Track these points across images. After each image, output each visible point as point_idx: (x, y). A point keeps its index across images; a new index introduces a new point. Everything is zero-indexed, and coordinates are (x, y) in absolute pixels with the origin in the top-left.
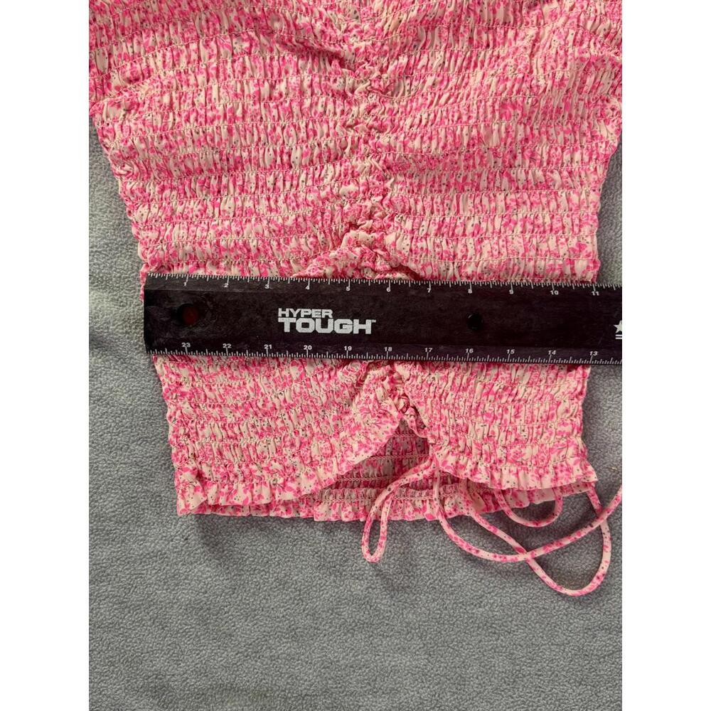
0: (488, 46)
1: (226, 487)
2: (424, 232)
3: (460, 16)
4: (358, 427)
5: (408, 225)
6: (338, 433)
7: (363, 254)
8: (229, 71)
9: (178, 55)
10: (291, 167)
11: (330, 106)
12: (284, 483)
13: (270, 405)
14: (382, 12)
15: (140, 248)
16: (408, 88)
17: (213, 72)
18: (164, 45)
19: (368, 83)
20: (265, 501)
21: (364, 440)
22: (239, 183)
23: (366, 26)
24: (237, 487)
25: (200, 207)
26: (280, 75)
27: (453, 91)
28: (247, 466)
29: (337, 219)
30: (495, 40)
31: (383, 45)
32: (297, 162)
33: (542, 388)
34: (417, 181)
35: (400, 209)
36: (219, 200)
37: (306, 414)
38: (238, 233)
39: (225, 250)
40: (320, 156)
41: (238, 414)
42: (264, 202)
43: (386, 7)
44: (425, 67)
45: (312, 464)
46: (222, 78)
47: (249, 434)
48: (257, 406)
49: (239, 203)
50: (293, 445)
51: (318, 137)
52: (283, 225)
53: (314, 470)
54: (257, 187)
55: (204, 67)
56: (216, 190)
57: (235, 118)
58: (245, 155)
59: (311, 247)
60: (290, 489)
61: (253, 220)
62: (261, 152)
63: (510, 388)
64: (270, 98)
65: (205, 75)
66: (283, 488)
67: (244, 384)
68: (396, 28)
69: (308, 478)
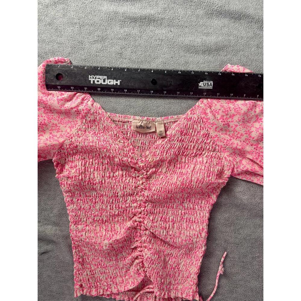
0: (180, 168)
1: (90, 290)
2: (156, 220)
3: (171, 160)
4: (131, 276)
5: (151, 218)
6: (125, 276)
7: (137, 224)
8: (101, 169)
9: (86, 162)
10: (117, 196)
11: (131, 180)
12: (107, 289)
13: (105, 265)
14: (149, 155)
15: (69, 217)
16: (155, 177)
17: (96, 169)
18: (82, 159)
19: (143, 176)
20: (101, 294)
21: (133, 281)
22: (101, 201)
23: (144, 159)
24: (93, 290)
25: (89, 207)
26: (116, 170)
27: (167, 180)
28: (96, 283)
29: (130, 213)
30: (182, 167)
31: (148, 165)
32: (120, 196)
33: (187, 267)
34: (155, 204)
35: (149, 213)
36: (95, 206)
37: (116, 269)
38: (100, 216)
39: (96, 221)
40: (127, 194)
41: (95, 267)
42: (109, 207)
43: (150, 154)
44: (161, 172)
45: (116, 284)
46: (98, 171)
47: (98, 273)
48: (102, 265)
49: (101, 207)
50: (111, 278)
51: (127, 189)
52: (114, 214)
53: (117, 286)
54: (107, 202)
55: (94, 166)
56: (94, 203)
57: (102, 183)
58: (104, 193)
59: (122, 220)
60: (109, 291)
61: (105, 212)
62: (109, 193)
63: (177, 266)
64: (113, 176)
65: (93, 169)
66: (107, 290)
67: (99, 258)
68: (152, 161)
69: (115, 288)
